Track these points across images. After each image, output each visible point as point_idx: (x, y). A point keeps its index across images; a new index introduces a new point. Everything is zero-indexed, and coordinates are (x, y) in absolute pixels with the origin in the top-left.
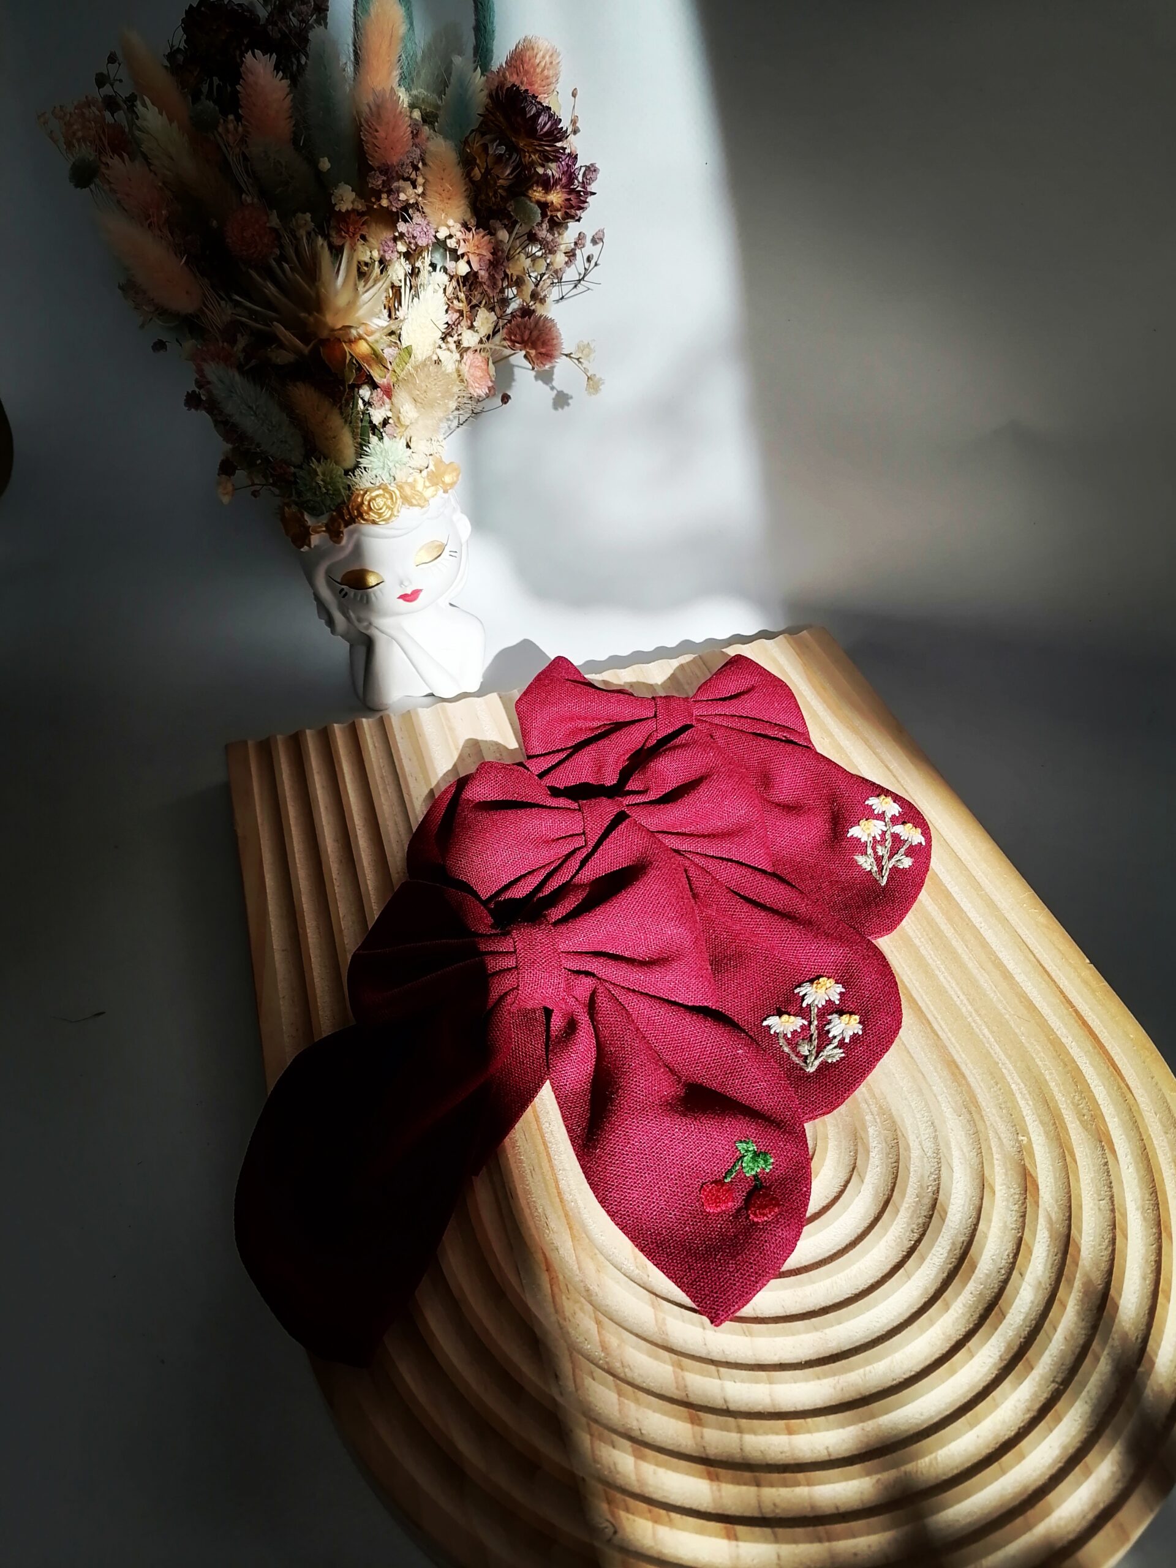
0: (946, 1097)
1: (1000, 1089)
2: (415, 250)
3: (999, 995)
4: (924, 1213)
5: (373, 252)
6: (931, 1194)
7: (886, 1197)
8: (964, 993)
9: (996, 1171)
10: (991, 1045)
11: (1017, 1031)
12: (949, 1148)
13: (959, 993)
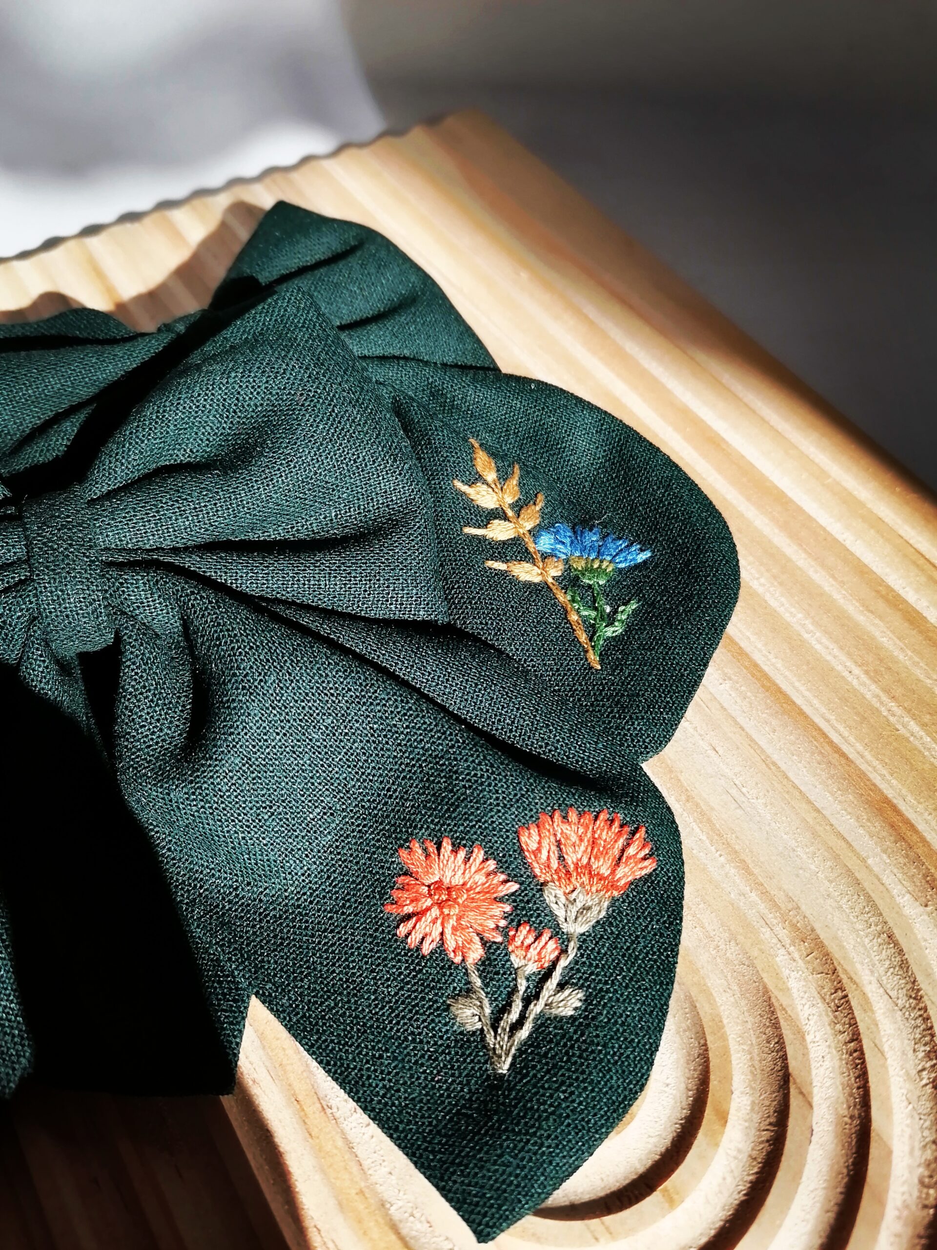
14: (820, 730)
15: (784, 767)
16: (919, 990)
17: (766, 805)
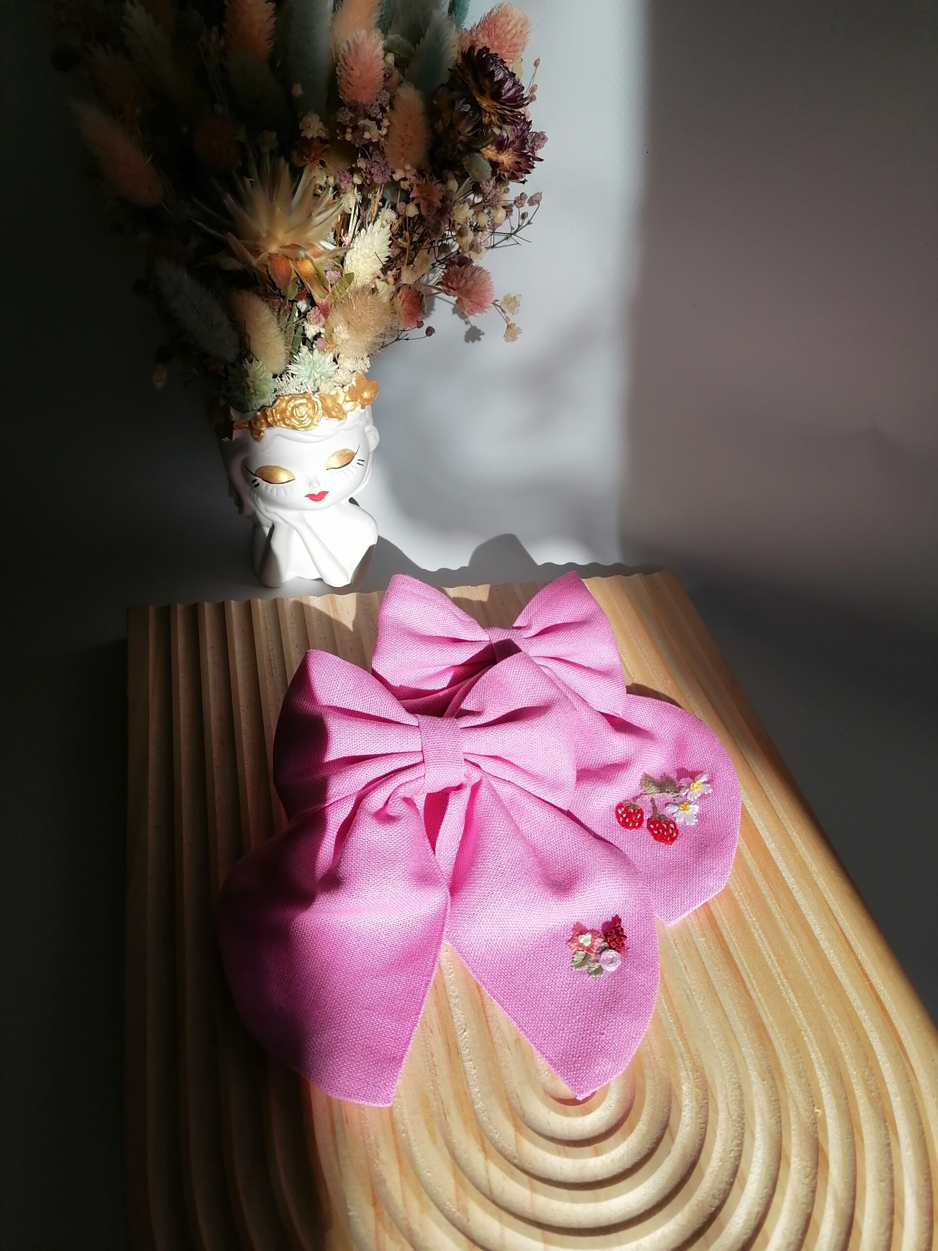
0: (752, 1059)
1: (801, 1058)
2: (369, 185)
3: (805, 959)
4: (725, 1179)
5: (329, 179)
6: (733, 1159)
7: (692, 1158)
8: (774, 954)
9: (793, 1142)
10: (795, 1010)
11: (819, 998)
12: (753, 1115)
13: (770, 952)
14: (742, 979)
15: (717, 989)
16: (744, 1115)
17: (702, 1004)
